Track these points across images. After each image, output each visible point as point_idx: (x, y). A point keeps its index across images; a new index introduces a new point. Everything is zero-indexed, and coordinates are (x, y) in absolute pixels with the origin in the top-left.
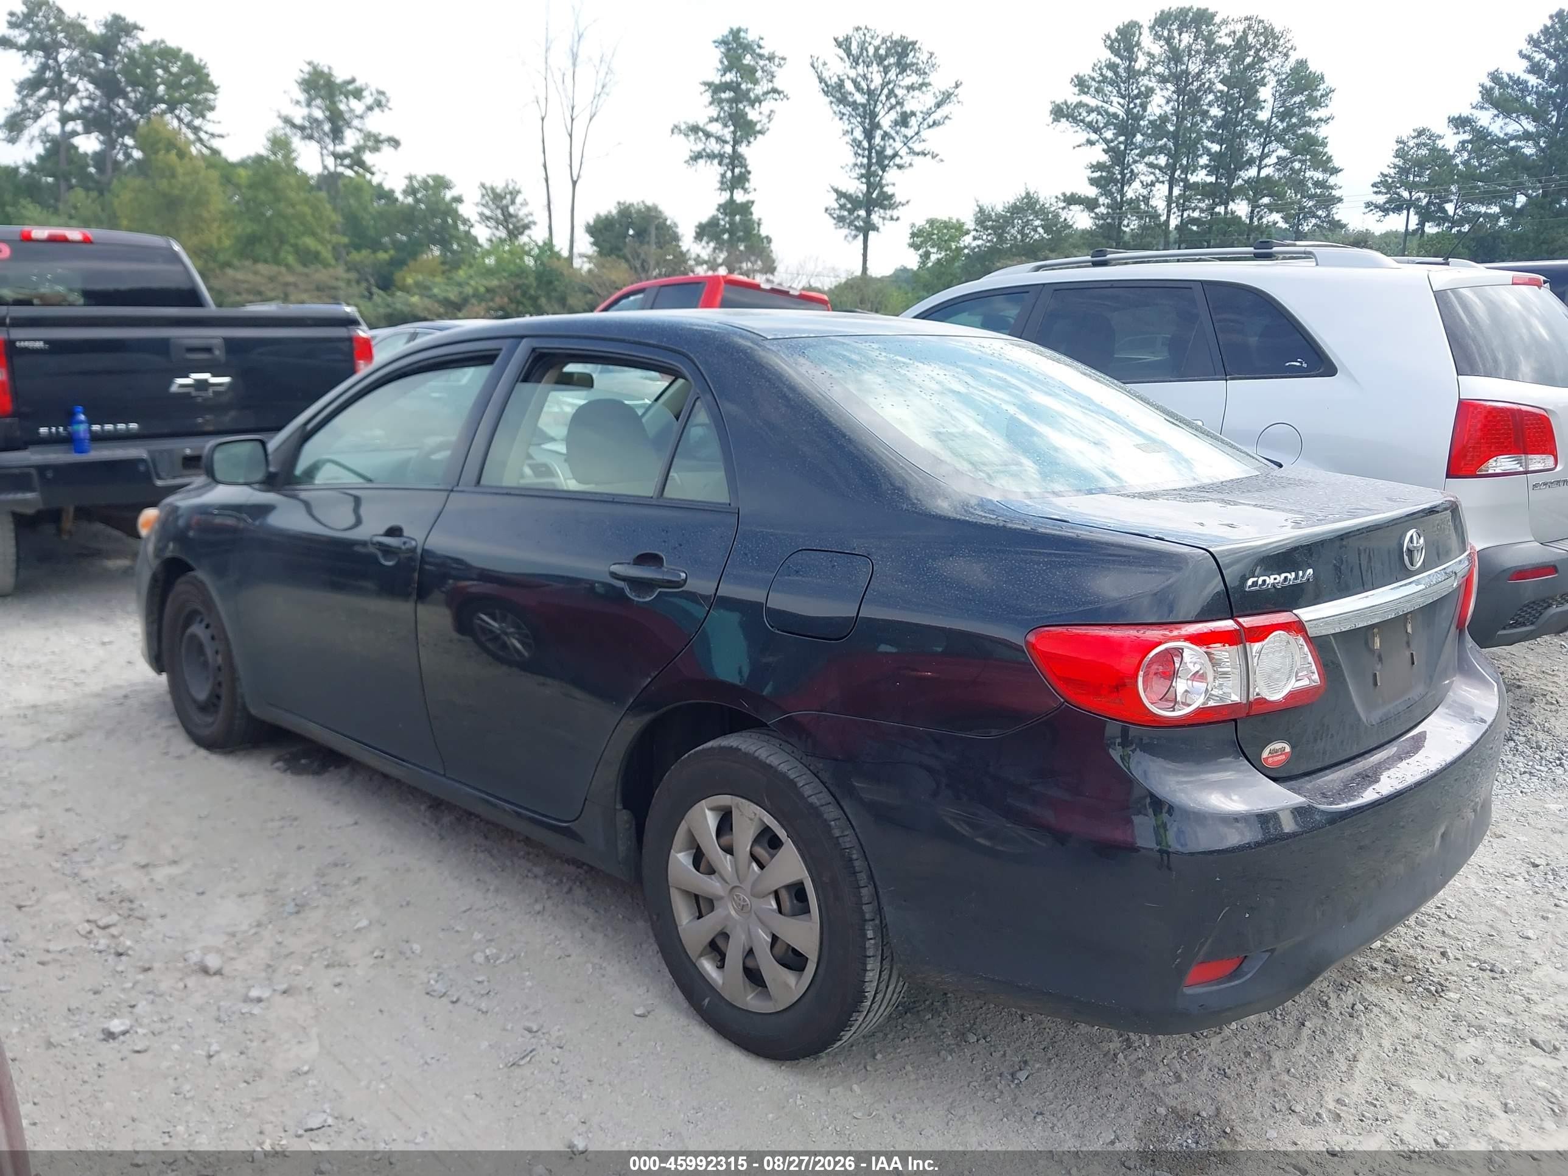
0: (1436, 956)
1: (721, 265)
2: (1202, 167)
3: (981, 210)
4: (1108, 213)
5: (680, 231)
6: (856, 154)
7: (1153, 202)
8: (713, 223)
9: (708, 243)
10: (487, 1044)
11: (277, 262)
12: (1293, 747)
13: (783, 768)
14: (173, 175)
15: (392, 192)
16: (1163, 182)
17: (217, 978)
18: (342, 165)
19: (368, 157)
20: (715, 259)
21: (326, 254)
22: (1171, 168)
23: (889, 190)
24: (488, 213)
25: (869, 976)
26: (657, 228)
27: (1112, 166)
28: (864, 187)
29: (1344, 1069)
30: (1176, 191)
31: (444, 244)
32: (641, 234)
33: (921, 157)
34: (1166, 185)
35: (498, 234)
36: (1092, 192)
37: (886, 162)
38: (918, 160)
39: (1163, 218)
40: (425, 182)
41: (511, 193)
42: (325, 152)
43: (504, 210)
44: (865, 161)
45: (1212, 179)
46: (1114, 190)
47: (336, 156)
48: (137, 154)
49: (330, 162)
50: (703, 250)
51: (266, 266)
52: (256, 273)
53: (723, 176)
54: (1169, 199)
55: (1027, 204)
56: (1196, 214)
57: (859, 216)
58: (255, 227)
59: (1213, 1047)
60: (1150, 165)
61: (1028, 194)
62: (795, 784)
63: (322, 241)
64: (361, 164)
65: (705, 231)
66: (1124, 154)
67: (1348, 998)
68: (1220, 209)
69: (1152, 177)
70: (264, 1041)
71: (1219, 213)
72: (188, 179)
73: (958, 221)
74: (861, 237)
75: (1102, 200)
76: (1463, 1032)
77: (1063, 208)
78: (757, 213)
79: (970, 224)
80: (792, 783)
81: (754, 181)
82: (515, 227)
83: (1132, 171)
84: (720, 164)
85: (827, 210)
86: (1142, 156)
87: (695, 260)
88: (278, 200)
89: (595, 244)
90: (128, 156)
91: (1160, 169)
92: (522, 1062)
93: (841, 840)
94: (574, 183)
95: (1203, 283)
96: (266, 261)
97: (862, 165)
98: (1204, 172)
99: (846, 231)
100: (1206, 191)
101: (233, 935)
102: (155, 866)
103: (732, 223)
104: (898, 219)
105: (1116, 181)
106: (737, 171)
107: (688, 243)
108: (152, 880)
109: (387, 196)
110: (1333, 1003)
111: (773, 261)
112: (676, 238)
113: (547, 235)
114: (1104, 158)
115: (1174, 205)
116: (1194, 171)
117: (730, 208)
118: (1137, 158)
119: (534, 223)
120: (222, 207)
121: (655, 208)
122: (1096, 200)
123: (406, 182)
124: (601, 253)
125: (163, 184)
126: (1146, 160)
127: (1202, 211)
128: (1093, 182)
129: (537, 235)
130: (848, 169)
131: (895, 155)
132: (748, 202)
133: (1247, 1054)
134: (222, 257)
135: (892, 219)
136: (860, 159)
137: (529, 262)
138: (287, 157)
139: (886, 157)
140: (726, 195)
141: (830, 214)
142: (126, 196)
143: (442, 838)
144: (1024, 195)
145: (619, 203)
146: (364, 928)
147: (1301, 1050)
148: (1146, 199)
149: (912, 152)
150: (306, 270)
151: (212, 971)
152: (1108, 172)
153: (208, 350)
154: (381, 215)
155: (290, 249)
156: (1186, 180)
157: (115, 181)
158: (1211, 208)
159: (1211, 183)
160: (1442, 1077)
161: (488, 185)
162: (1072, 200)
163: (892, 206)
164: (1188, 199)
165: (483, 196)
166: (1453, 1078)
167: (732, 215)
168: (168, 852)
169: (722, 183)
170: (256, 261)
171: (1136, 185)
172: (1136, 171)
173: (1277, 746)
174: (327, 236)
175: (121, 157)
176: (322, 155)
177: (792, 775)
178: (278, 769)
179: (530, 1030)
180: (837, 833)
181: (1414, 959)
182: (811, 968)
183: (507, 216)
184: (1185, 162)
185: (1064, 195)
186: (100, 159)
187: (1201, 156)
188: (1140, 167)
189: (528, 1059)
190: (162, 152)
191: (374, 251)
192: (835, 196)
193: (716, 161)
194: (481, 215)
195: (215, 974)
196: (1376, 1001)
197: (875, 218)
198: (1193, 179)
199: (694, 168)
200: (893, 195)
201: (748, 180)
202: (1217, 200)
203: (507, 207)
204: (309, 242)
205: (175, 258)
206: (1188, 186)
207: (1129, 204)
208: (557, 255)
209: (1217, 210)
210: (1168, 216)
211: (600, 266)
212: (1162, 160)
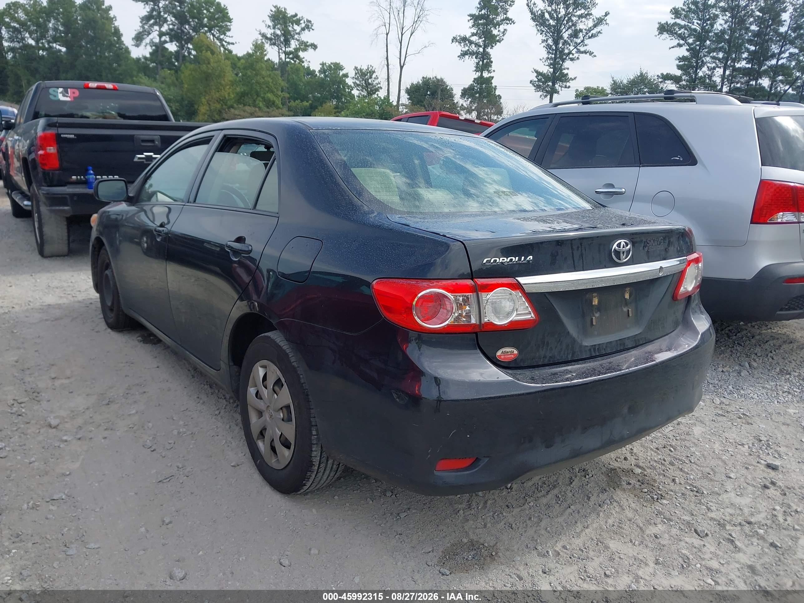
0: (669, 481)
1: (473, 110)
2: (744, 59)
3: (615, 82)
4: (687, 85)
5: (454, 92)
6: (548, 52)
7: (714, 79)
8: (471, 88)
9: (467, 99)
10: (155, 471)
11: (255, 106)
12: (520, 352)
13: (285, 348)
14: (209, 63)
15: (314, 71)
16: (720, 67)
17: (54, 430)
18: (288, 58)
19: (301, 54)
20: (471, 107)
21: (278, 102)
22: (726, 59)
23: (565, 72)
24: (358, 82)
25: (314, 454)
26: (442, 91)
27: (691, 58)
28: (552, 70)
29: (578, 531)
30: (728, 72)
31: (338, 98)
32: (434, 94)
33: (584, 55)
34: (722, 70)
35: (363, 93)
36: (678, 73)
37: (565, 57)
38: (582, 56)
39: (719, 87)
40: (330, 66)
41: (370, 72)
42: (280, 51)
43: (366, 81)
44: (553, 56)
45: (750, 66)
46: (691, 72)
47: (286, 53)
48: (194, 52)
49: (283, 56)
50: (465, 102)
51: (249, 108)
52: (244, 111)
53: (478, 64)
54: (723, 77)
55: (640, 80)
56: (739, 85)
57: (548, 85)
58: (245, 88)
59: (514, 513)
60: (713, 58)
61: (641, 74)
62: (288, 355)
63: (277, 96)
64: (298, 57)
65: (466, 93)
66: (699, 52)
67: (603, 496)
68: (753, 83)
69: (714, 65)
70: (58, 459)
71: (752, 85)
72: (215, 65)
73: (602, 88)
74: (549, 96)
75: (683, 77)
76: (659, 520)
77: (661, 82)
78: (494, 83)
79: (609, 91)
80: (287, 355)
81: (494, 66)
82: (371, 89)
83: (703, 61)
84: (476, 58)
85: (531, 82)
86: (709, 53)
87: (460, 107)
88: (256, 75)
89: (409, 99)
90: (190, 53)
91: (719, 60)
92: (165, 481)
93: (304, 385)
94: (402, 67)
95: (634, 113)
96: (249, 105)
97: (551, 58)
98: (745, 62)
99: (541, 93)
100: (744, 72)
101: (72, 411)
102: (58, 379)
103: (481, 89)
104: (569, 87)
105: (692, 67)
106: (485, 61)
107: (458, 98)
108: (53, 385)
109: (311, 73)
110: (592, 499)
111: (502, 108)
112: (451, 96)
113: (386, 94)
114: (687, 54)
115: (726, 80)
116: (739, 61)
117: (480, 80)
118: (706, 54)
119: (381, 88)
120: (231, 79)
121: (442, 80)
122: (681, 77)
123: (321, 66)
124: (413, 104)
125: (204, 67)
126: (711, 55)
127: (742, 83)
128: (679, 67)
129: (382, 94)
130: (544, 61)
131: (570, 53)
132: (490, 77)
133: (530, 519)
134: (229, 103)
135: (566, 87)
136: (550, 55)
137: (377, 108)
138: (262, 53)
139: (564, 54)
140: (479, 74)
141: (533, 84)
142: (187, 73)
143: (193, 377)
144: (639, 74)
145: (423, 78)
146: (133, 414)
147: (560, 520)
148: (710, 77)
149: (579, 51)
150: (268, 110)
151: (53, 426)
152: (689, 62)
153: (152, 141)
154: (308, 83)
155: (261, 100)
156: (734, 66)
157: (183, 66)
158: (747, 82)
159: (749, 68)
160: (631, 542)
161: (359, 68)
162: (666, 77)
163: (567, 80)
164: (735, 77)
165: (356, 74)
166: (637, 543)
167: (482, 84)
168: (68, 373)
169: (477, 67)
170: (245, 105)
171: (705, 69)
172: (705, 61)
173: (508, 349)
174: (280, 93)
175: (186, 54)
176: (279, 52)
177: (288, 351)
178: (138, 340)
179: (178, 467)
180: (302, 381)
181: (655, 481)
182: (292, 447)
183: (368, 84)
184: (734, 56)
185: (662, 74)
186: (177, 54)
187: (743, 53)
188: (708, 59)
189: (168, 480)
190: (204, 52)
191: (302, 101)
192: (536, 74)
193: (474, 57)
194: (355, 83)
195: (54, 428)
196: (618, 500)
197: (557, 86)
198: (738, 65)
199: (463, 60)
200: (567, 74)
201: (491, 66)
202: (752, 78)
203: (368, 80)
204: (270, 96)
205: (158, 98)
206: (735, 69)
207: (699, 80)
208: (391, 105)
209: (751, 83)
210: (722, 86)
211: (412, 110)
212: (721, 55)
